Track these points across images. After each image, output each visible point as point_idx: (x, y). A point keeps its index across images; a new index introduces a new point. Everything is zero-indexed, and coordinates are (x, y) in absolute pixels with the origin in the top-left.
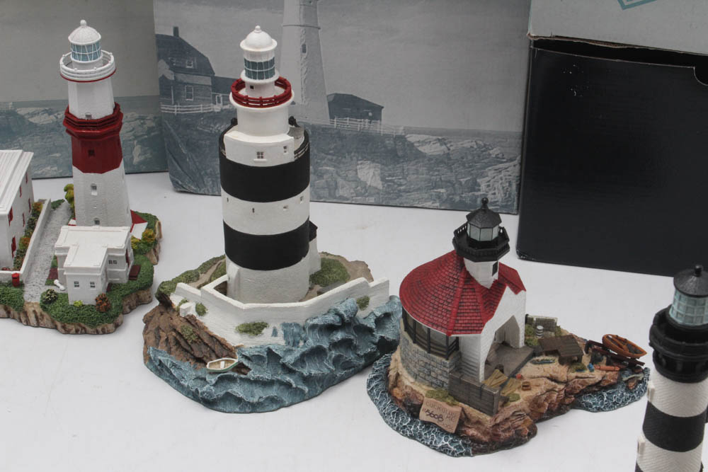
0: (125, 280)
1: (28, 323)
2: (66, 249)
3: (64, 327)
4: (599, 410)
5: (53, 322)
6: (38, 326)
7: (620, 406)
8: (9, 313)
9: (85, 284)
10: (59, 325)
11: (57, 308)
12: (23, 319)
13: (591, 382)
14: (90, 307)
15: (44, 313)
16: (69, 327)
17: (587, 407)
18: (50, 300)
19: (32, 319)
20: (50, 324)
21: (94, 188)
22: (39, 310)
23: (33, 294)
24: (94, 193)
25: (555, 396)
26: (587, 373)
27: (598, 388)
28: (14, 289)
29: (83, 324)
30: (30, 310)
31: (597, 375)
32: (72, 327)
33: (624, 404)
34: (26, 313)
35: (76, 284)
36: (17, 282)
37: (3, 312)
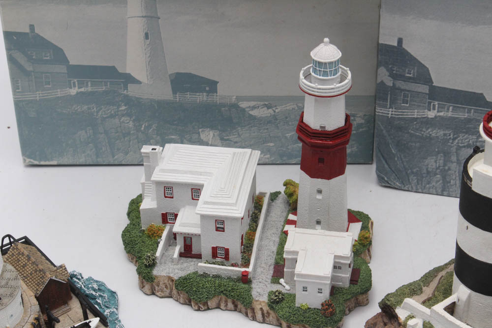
0: (347, 284)
1: (254, 319)
2: (296, 253)
3: (289, 326)
5: (278, 320)
6: (264, 322)
8: (236, 306)
9: (313, 290)
10: (284, 323)
11: (283, 309)
12: (250, 315)
14: (315, 311)
15: (271, 312)
18: (277, 300)
19: (259, 316)
20: (274, 322)
21: (320, 192)
22: (266, 308)
24: (319, 197)
28: (242, 285)
29: (307, 326)
30: (257, 307)
34: (253, 310)
35: (305, 289)
36: (245, 279)
37: (230, 305)
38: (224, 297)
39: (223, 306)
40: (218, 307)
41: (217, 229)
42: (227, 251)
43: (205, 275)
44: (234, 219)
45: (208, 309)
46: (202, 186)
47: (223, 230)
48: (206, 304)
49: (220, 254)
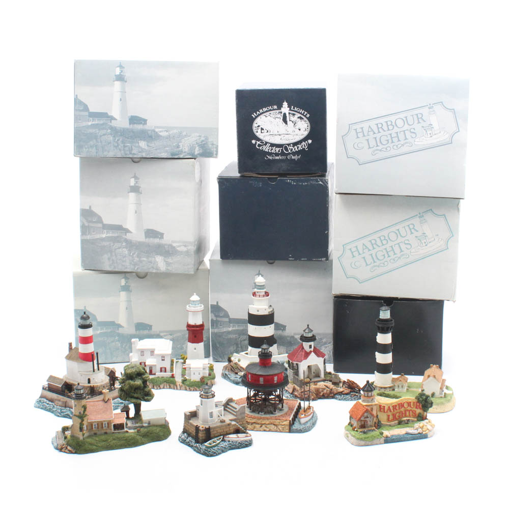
0: (207, 375)
1: (177, 389)
2: (190, 365)
3: (189, 389)
4: (340, 400)
5: (185, 388)
6: (180, 389)
7: (347, 400)
8: (170, 387)
9: (197, 374)
10: (188, 388)
11: (187, 383)
12: (175, 387)
13: (339, 391)
14: (198, 382)
15: (183, 385)
16: (191, 388)
17: (336, 399)
18: (184, 381)
19: (179, 387)
20: (184, 389)
21: (195, 349)
22: (181, 384)
23: (179, 379)
24: (195, 351)
25: (325, 391)
26: (339, 388)
27: (341, 393)
28: (172, 379)
29: (195, 387)
30: (178, 384)
31: (341, 390)
32: (192, 388)
33: (348, 400)
34: (176, 386)
35: (194, 374)
36: (173, 376)
37: (168, 386)
38: (165, 383)
39: (165, 387)
40: (164, 388)
41: (162, 360)
42: (165, 368)
43: (158, 377)
44: (168, 355)
45: (160, 389)
46: (154, 349)
47: (164, 360)
48: (159, 386)
49: (163, 370)
